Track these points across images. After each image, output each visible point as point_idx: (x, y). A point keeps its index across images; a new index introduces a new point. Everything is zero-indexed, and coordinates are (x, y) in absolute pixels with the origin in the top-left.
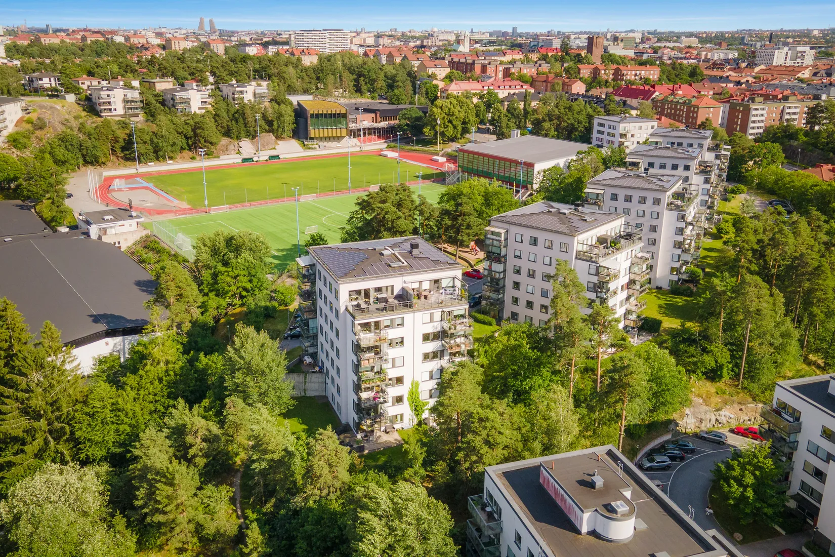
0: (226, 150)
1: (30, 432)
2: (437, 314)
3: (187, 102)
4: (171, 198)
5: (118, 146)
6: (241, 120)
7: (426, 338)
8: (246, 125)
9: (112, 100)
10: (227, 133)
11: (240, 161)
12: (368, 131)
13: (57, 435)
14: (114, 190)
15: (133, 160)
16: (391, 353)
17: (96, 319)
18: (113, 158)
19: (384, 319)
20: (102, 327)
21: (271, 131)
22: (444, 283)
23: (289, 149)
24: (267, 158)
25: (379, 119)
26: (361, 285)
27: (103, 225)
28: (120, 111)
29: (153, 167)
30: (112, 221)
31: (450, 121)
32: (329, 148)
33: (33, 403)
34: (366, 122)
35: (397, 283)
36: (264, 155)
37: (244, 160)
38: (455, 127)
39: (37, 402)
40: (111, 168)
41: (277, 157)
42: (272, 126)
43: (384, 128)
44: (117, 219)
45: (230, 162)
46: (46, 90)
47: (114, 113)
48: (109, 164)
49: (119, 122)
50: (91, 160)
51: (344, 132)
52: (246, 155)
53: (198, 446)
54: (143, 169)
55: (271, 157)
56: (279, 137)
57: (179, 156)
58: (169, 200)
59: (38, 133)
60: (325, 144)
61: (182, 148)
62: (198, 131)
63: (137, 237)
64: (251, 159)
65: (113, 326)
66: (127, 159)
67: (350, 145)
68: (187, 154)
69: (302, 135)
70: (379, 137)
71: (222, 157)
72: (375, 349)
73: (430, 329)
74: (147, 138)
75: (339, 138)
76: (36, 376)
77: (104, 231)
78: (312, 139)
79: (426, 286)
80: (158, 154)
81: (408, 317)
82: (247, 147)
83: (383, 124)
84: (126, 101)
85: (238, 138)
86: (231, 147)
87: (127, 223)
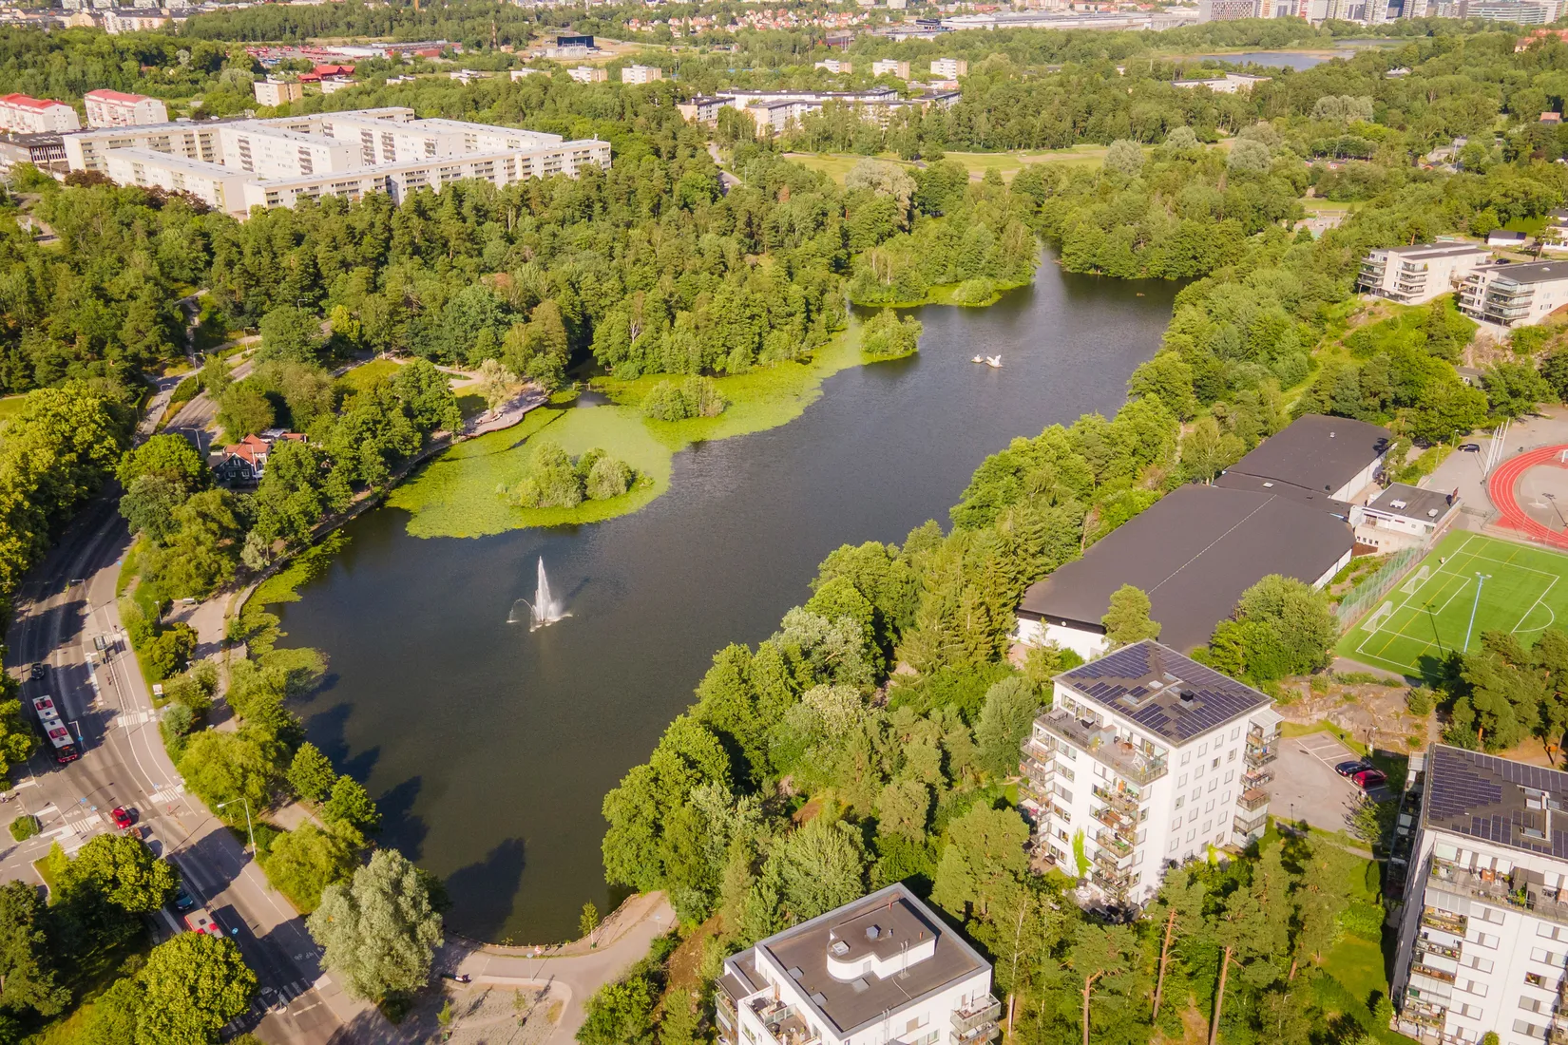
87: (1409, 521)
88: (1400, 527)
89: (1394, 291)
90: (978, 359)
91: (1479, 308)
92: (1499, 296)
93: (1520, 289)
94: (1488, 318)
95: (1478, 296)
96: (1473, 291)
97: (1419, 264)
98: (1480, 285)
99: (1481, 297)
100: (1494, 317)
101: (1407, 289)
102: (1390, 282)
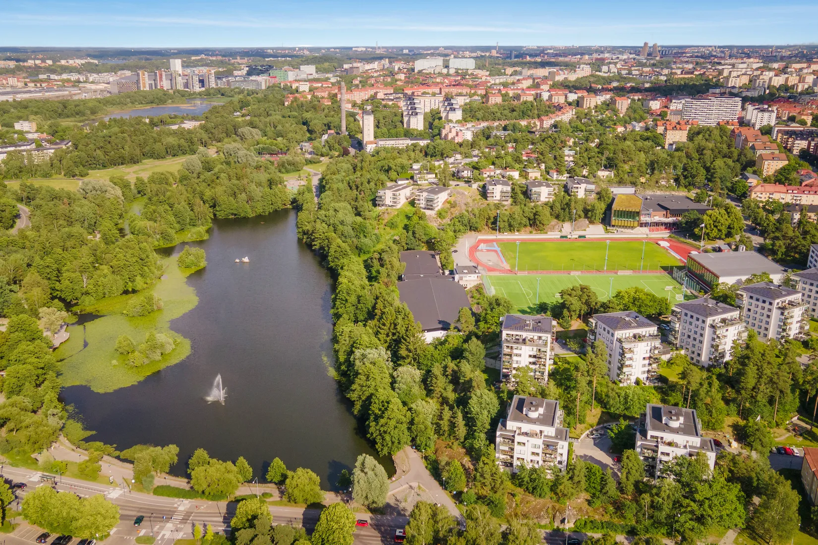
0: (553, 229)
1: (408, 356)
2: (535, 349)
3: (539, 194)
4: (504, 261)
5: (490, 221)
6: (567, 210)
7: (530, 356)
8: (570, 213)
9: (494, 191)
10: (557, 217)
11: (559, 237)
12: (657, 224)
13: (415, 359)
14: (479, 250)
15: (496, 230)
16: (515, 358)
17: (440, 322)
18: (486, 228)
19: (515, 346)
20: (440, 326)
21: (586, 217)
22: (543, 338)
23: (596, 231)
24: (577, 237)
25: (669, 215)
26: (511, 332)
27: (461, 275)
28: (498, 198)
29: (506, 236)
30: (466, 273)
31: (716, 227)
32: (625, 233)
33: (409, 347)
34: (659, 217)
35: (524, 334)
36: (575, 235)
37: (562, 237)
38: (720, 230)
39: (411, 347)
40: (484, 234)
41: (584, 237)
42: (588, 213)
43: (670, 223)
44: (469, 273)
45: (553, 237)
46: (464, 178)
47: (495, 198)
48: (483, 231)
49: (495, 205)
50: (473, 228)
51: (636, 224)
52: (564, 234)
53: (449, 371)
54: (500, 236)
55: (580, 237)
56: (591, 222)
57: (523, 229)
58: (502, 262)
59: (452, 209)
60: (622, 230)
61: (525, 226)
62: (537, 217)
63: (475, 283)
64: (566, 237)
65: (445, 326)
66: (494, 229)
67: (641, 232)
68: (529, 229)
69: (607, 221)
70: (666, 228)
71: (549, 233)
72: (510, 355)
73: (532, 353)
74: (506, 219)
75: (633, 228)
76: (412, 339)
77: (461, 278)
78: (613, 226)
79: (536, 338)
80: (511, 228)
81: (523, 347)
82: (567, 227)
83: (671, 220)
84: (502, 192)
85: (563, 221)
86: (557, 227)
87: (473, 275)
88: (470, 278)
89: (391, 204)
90: (237, 261)
91: (423, 206)
92: (429, 201)
93: (436, 197)
94: (428, 209)
95: (421, 202)
96: (419, 200)
97: (397, 193)
98: (421, 198)
99: (424, 202)
100: (430, 208)
101: (395, 202)
102: (388, 201)
